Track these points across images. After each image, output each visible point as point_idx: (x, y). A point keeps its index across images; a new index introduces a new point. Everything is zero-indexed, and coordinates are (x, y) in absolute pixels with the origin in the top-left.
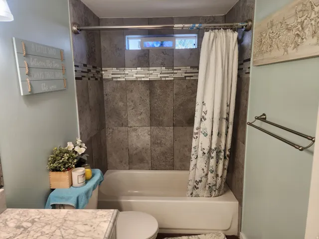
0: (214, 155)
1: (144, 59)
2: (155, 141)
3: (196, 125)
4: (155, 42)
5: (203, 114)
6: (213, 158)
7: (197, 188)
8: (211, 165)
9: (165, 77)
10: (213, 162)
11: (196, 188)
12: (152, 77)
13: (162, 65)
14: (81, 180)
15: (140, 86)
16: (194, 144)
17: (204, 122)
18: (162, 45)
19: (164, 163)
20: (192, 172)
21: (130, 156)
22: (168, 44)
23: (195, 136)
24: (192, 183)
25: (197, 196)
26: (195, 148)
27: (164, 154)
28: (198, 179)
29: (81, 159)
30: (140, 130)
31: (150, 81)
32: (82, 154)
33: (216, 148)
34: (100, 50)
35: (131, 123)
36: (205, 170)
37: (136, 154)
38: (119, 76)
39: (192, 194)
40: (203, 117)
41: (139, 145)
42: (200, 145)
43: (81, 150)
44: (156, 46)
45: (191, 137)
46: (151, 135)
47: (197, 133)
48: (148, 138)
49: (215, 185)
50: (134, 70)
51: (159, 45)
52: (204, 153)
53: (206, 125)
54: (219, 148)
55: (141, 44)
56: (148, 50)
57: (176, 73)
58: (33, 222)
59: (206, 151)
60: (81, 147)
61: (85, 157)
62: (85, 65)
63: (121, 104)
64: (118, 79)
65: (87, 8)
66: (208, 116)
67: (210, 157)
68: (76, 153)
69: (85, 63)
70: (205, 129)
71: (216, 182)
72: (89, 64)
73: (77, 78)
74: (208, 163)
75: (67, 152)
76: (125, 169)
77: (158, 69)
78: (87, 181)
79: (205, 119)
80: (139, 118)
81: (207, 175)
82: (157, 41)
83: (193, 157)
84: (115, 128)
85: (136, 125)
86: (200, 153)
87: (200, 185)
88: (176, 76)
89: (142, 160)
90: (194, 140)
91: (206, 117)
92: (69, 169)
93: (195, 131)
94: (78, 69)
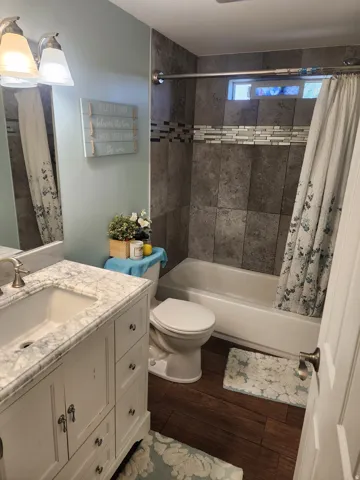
0: (315, 258)
1: (250, 114)
2: (252, 232)
3: (295, 213)
4: (272, 88)
5: (308, 200)
6: (312, 262)
7: (288, 299)
8: (309, 271)
9: (278, 141)
10: (312, 268)
11: (286, 298)
12: (259, 142)
13: (276, 123)
14: (138, 253)
15: (241, 152)
16: (289, 240)
17: (307, 211)
18: (282, 91)
19: (260, 263)
20: (282, 277)
21: (216, 246)
22: (292, 90)
23: (291, 229)
24: (281, 292)
25: (287, 310)
26: (290, 244)
27: (261, 250)
28: (289, 287)
29: (143, 233)
30: (232, 213)
31: (254, 146)
32: (145, 228)
33: (318, 250)
34: (193, 101)
35: (222, 203)
36: (301, 277)
37: (224, 244)
38: (214, 137)
39: (280, 306)
40: (307, 203)
41: (228, 233)
42: (297, 242)
43: (144, 224)
44: (272, 93)
45: (287, 230)
46: (246, 222)
47: (295, 225)
48: (241, 226)
49: (314, 300)
50: (235, 130)
51: (277, 92)
52: (302, 254)
53: (310, 215)
54: (327, 251)
55: (252, 91)
56: (258, 100)
57: (296, 136)
58: (79, 273)
59: (304, 252)
60: (146, 219)
61: (147, 232)
62: (166, 123)
63: (212, 176)
64: (213, 142)
65: (178, 46)
66: (314, 203)
67: (309, 261)
68: (139, 225)
69: (167, 120)
70: (307, 221)
71: (316, 297)
72: (173, 121)
73: (152, 140)
74: (305, 268)
75: (127, 221)
76: (208, 260)
77: (269, 128)
78: (144, 256)
79: (309, 207)
80: (234, 196)
81: (302, 284)
82: (276, 86)
83: (286, 257)
84: (201, 207)
85: (230, 206)
86: (296, 253)
87: (291, 296)
88: (295, 140)
89: (230, 254)
90: (290, 234)
91: (311, 203)
92: (127, 239)
93: (293, 222)
94: (155, 128)
